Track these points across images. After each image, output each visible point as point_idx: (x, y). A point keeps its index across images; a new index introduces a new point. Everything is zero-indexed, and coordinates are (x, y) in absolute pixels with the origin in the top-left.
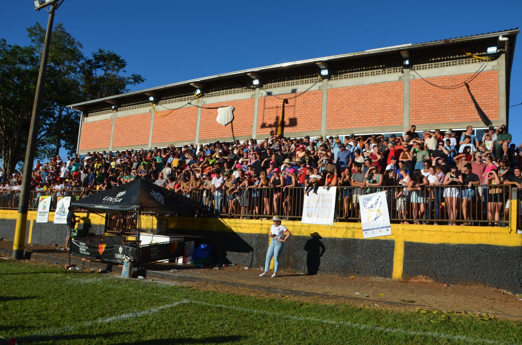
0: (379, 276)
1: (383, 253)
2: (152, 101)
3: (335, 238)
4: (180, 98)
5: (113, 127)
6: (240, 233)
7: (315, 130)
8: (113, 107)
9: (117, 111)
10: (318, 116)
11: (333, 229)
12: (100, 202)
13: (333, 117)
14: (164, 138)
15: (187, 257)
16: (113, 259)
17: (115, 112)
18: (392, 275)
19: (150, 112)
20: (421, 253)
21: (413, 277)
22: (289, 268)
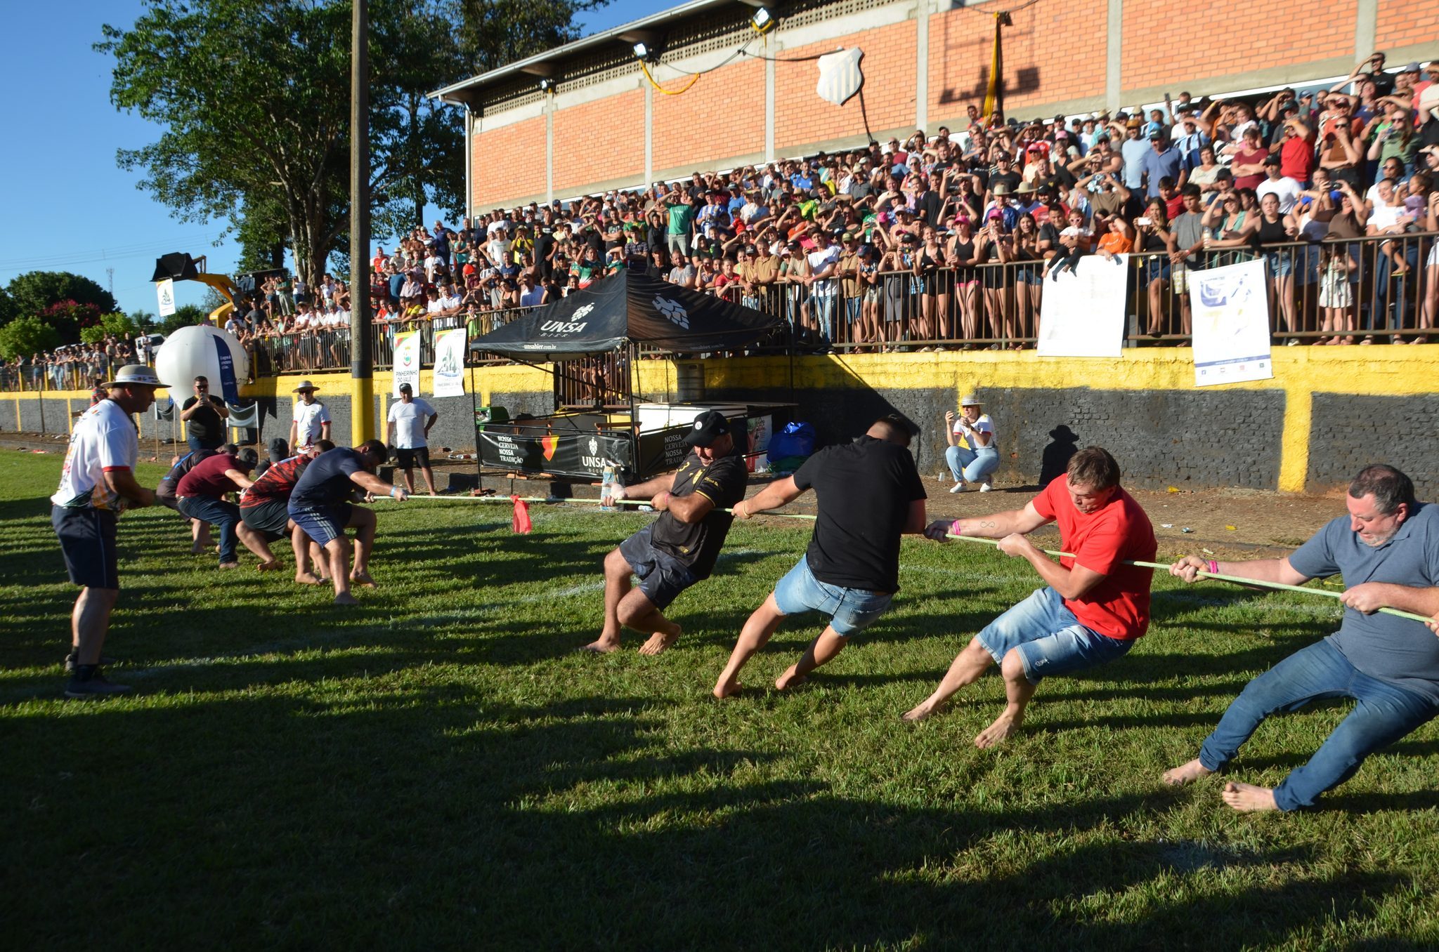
0: (1244, 486)
1: (1254, 426)
2: (642, 58)
3: (1127, 391)
4: (716, 39)
5: (550, 138)
6: (884, 390)
7: (1088, 94)
8: (544, 84)
9: (554, 91)
10: (1096, 54)
11: (1121, 366)
12: (535, 336)
13: (1139, 52)
14: (684, 154)
15: (756, 454)
16: (577, 469)
17: (550, 95)
18: (1277, 481)
19: (640, 85)
20: (1358, 422)
21: (1335, 486)
22: (1011, 473)
